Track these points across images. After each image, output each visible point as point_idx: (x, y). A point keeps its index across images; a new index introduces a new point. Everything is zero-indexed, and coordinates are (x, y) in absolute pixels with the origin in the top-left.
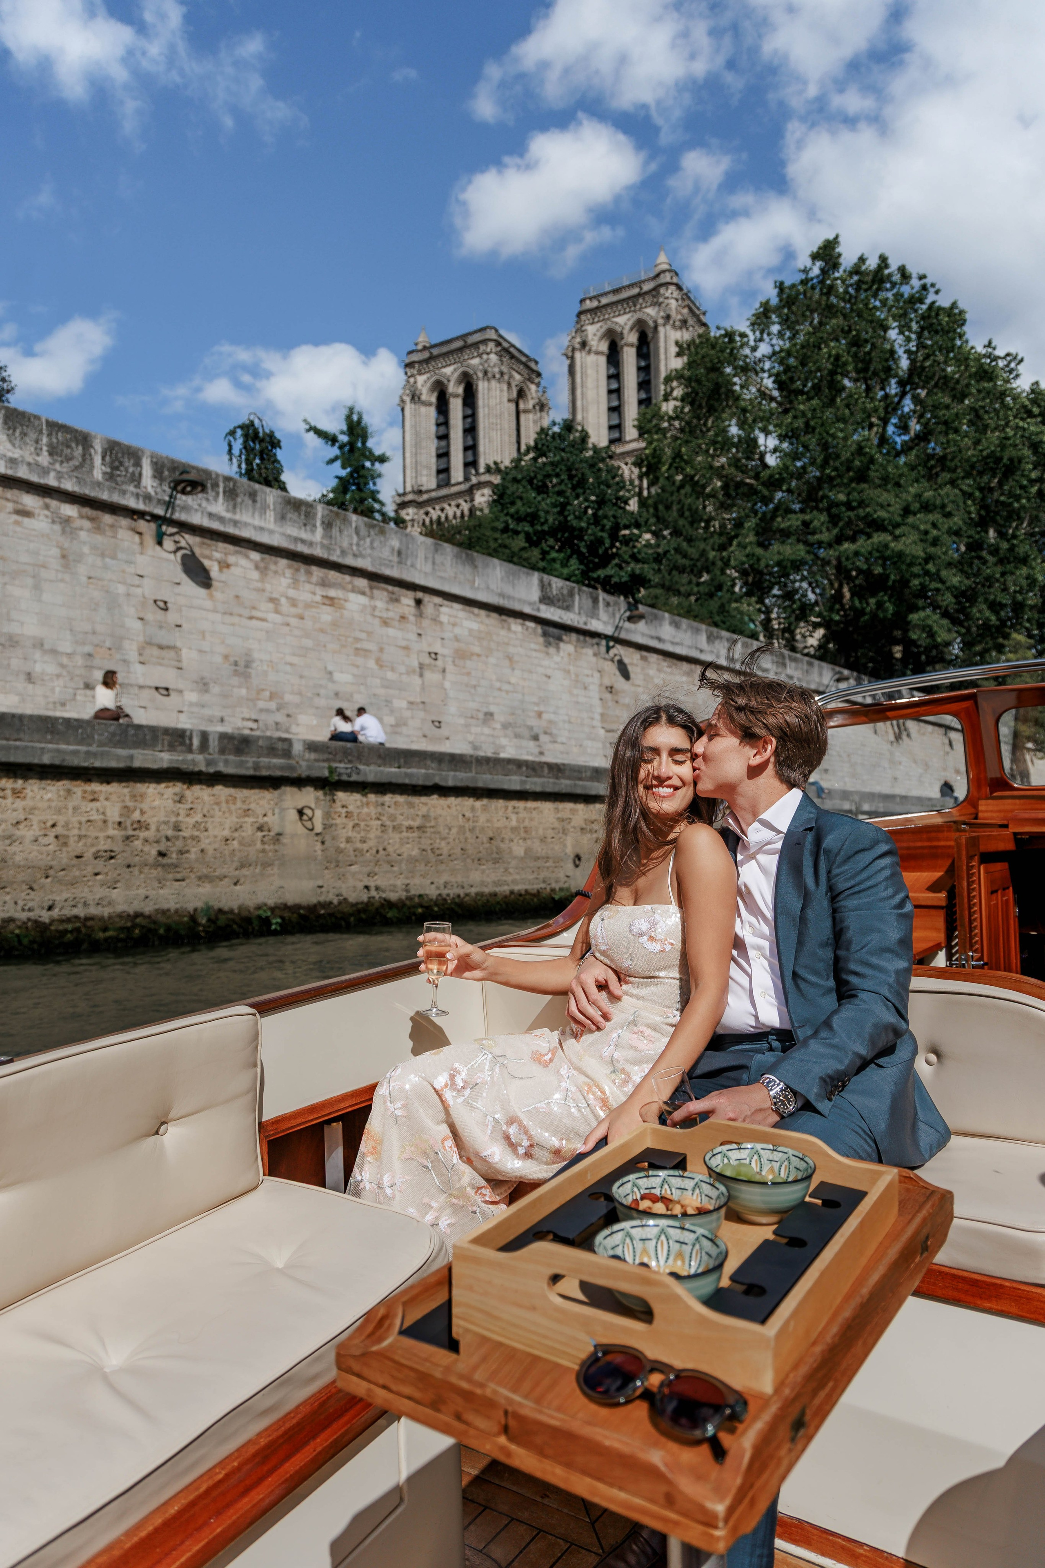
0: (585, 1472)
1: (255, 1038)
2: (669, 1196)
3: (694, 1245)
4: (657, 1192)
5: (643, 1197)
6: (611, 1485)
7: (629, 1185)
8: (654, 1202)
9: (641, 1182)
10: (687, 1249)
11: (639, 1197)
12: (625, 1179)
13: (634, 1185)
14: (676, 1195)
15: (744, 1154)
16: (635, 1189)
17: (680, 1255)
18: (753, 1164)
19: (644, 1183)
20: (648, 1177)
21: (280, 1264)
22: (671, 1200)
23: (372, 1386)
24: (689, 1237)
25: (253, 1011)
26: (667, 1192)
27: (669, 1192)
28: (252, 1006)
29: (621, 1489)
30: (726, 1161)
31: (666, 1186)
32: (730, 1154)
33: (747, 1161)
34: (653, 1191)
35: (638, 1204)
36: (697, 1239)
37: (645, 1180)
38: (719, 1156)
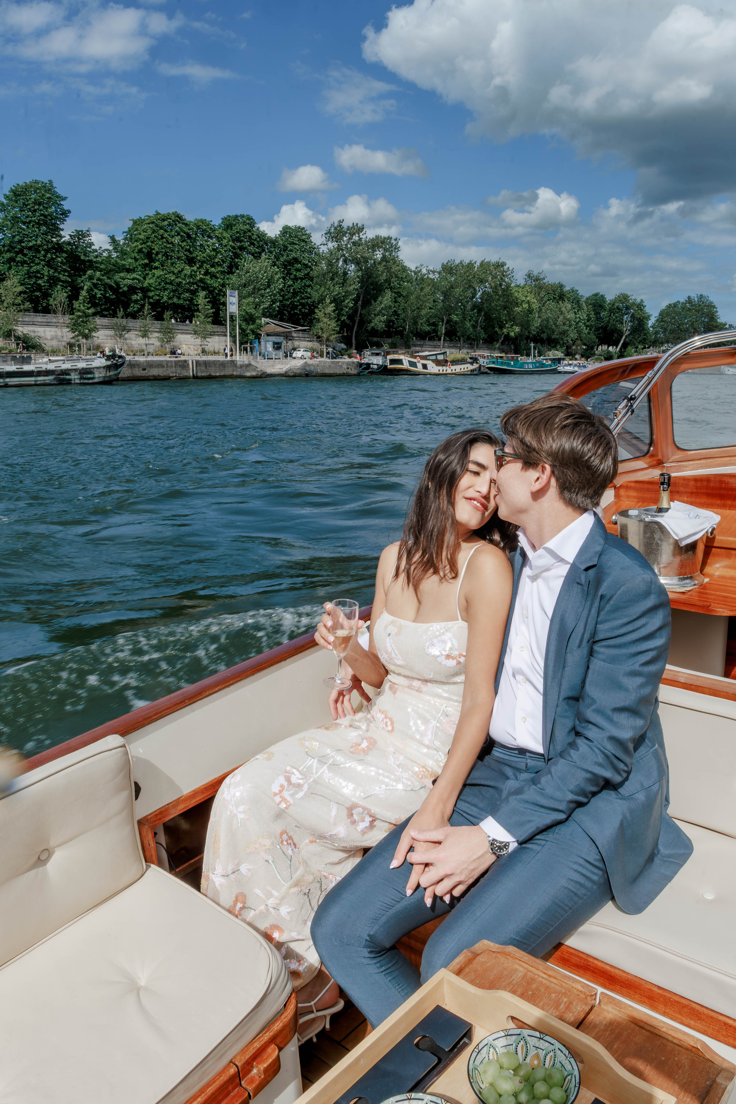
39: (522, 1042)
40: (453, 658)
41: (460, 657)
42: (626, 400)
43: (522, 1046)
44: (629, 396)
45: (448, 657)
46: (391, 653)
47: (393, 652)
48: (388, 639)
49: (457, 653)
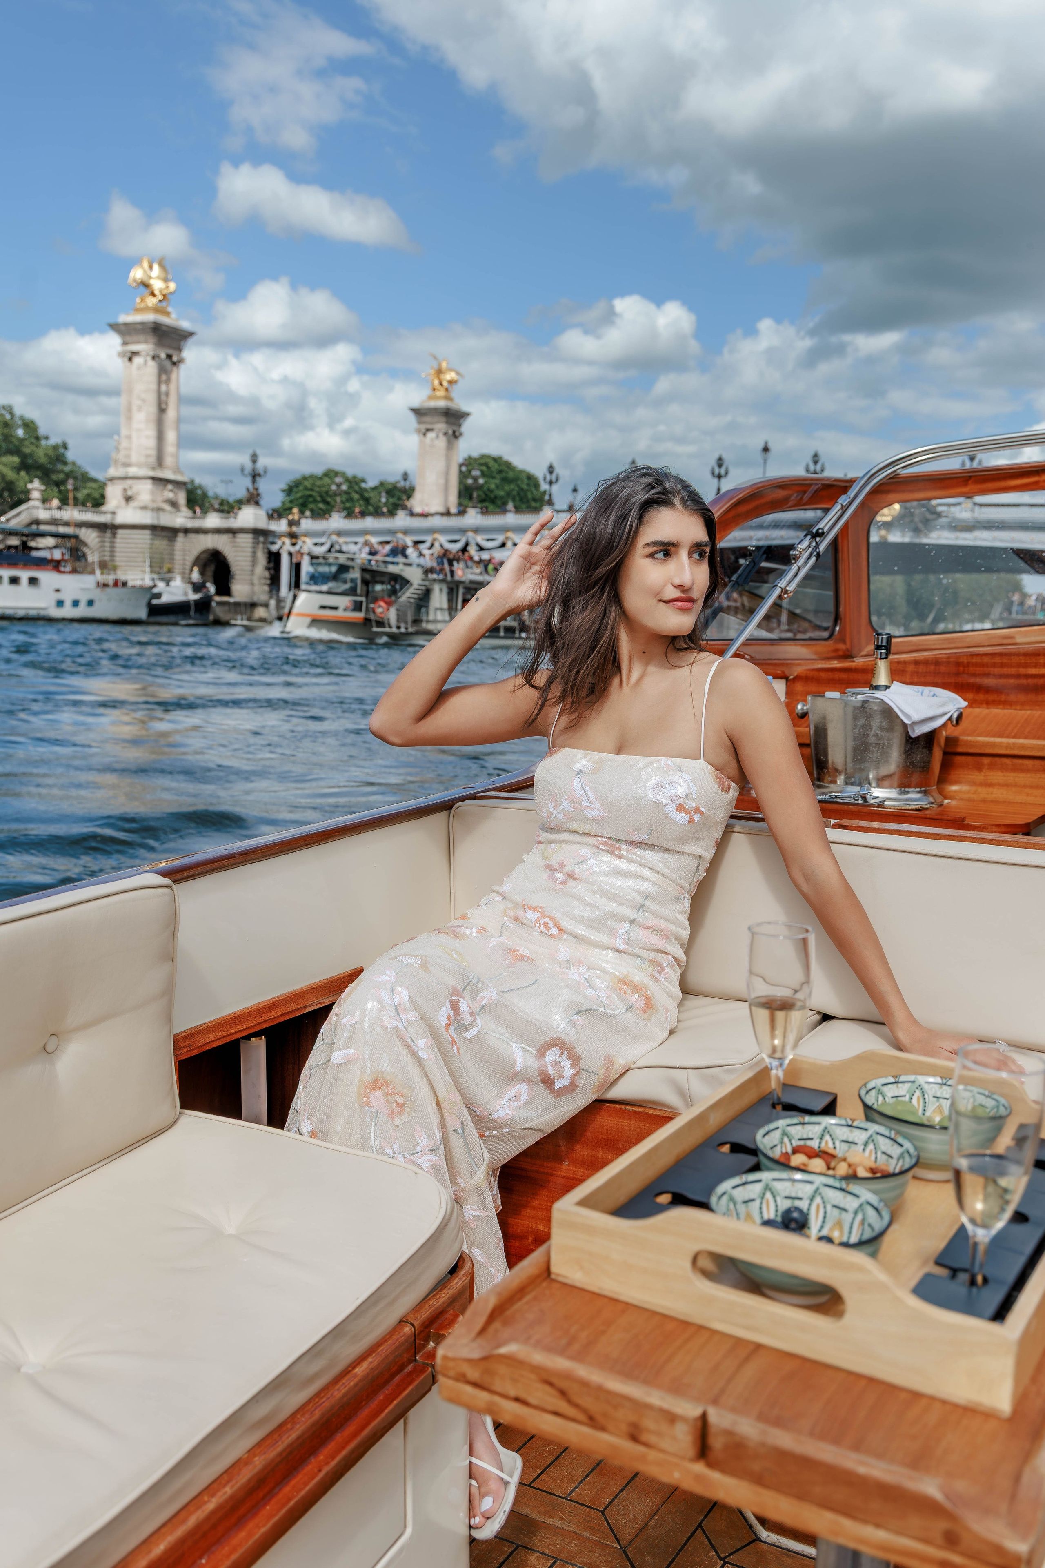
0: (826, 1505)
1: (172, 921)
2: (831, 1151)
3: (856, 1213)
4: (814, 1144)
5: (795, 1151)
6: (865, 1521)
7: (777, 1134)
8: (810, 1157)
9: (792, 1130)
10: (847, 1218)
11: (789, 1150)
12: (772, 1126)
13: (785, 1134)
14: (840, 1150)
15: (903, 1089)
16: (786, 1140)
17: (839, 1224)
18: (914, 1101)
19: (797, 1132)
20: (804, 1124)
21: (232, 1231)
22: (833, 1156)
23: (497, 1399)
24: (851, 1204)
25: (167, 881)
26: (827, 1144)
27: (831, 1145)
28: (165, 874)
29: (878, 1526)
30: (881, 1099)
31: (827, 1138)
32: (885, 1089)
33: (907, 1098)
34: (809, 1143)
35: (789, 1159)
36: (861, 1205)
37: (799, 1127)
38: (873, 1093)
39: (918, 1093)
40: (687, 812)
41: (695, 813)
42: (809, 537)
43: (918, 1098)
44: (814, 531)
45: (681, 808)
46: (580, 800)
47: (584, 797)
48: (577, 780)
49: (694, 805)
